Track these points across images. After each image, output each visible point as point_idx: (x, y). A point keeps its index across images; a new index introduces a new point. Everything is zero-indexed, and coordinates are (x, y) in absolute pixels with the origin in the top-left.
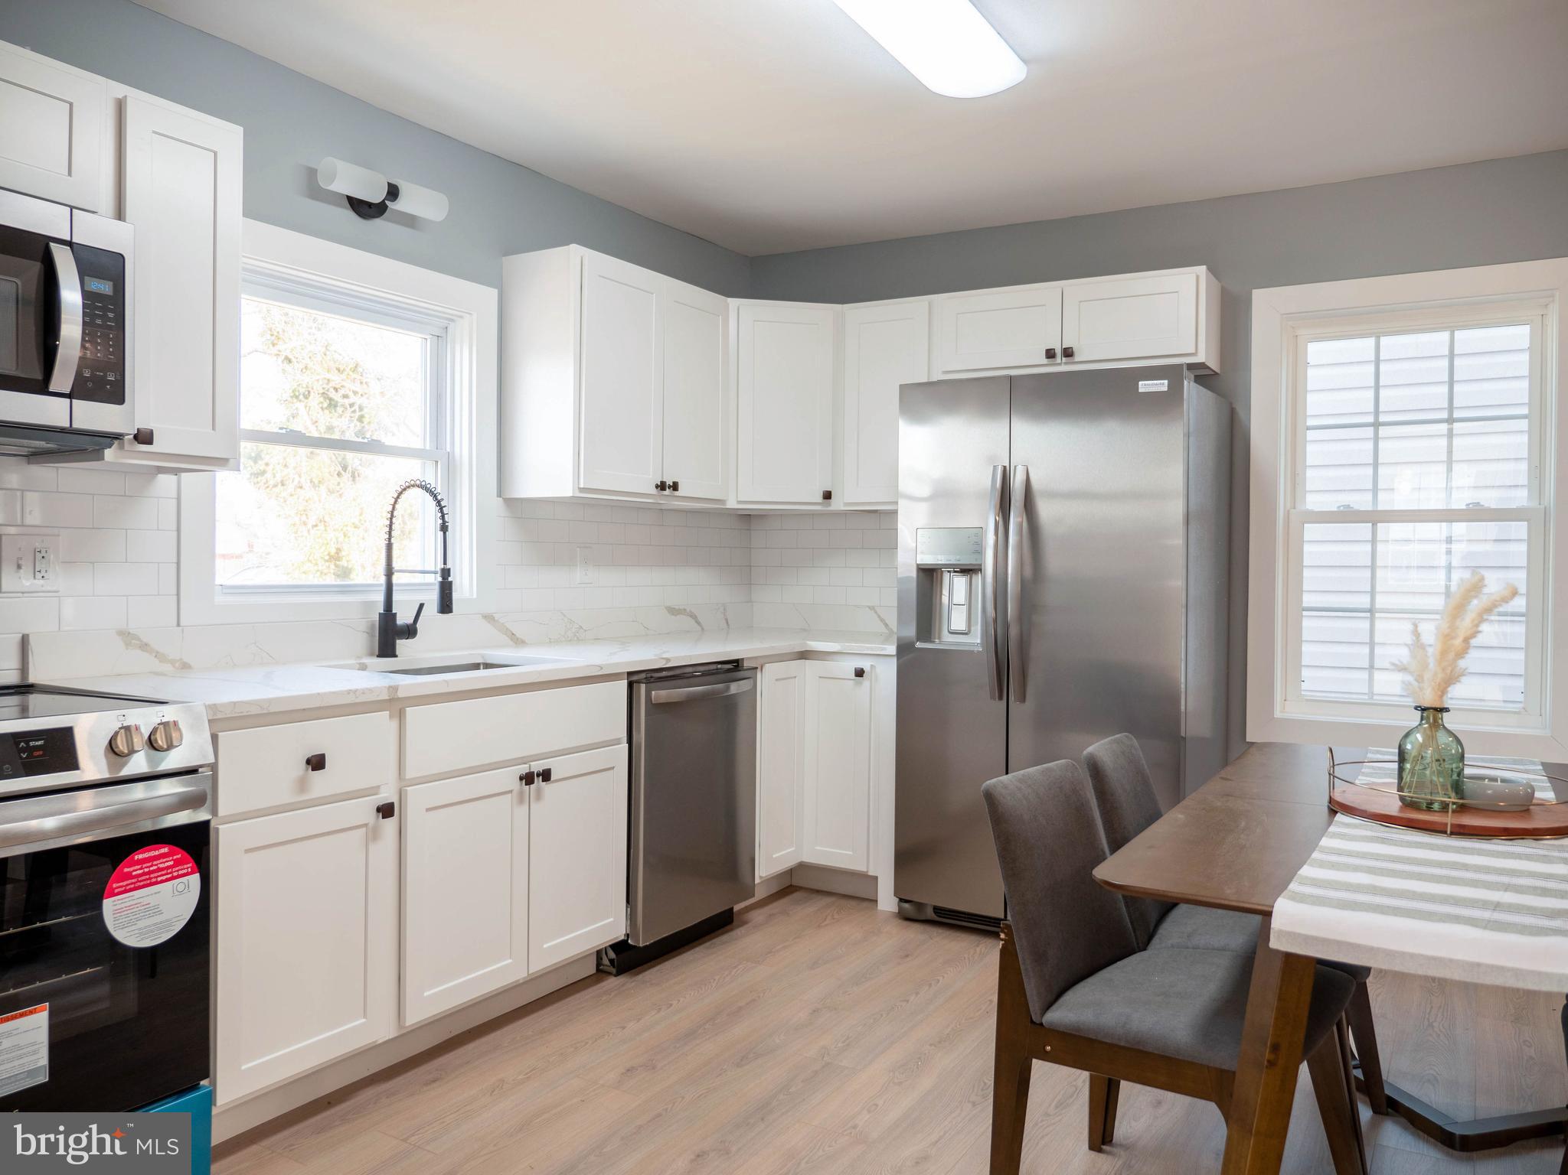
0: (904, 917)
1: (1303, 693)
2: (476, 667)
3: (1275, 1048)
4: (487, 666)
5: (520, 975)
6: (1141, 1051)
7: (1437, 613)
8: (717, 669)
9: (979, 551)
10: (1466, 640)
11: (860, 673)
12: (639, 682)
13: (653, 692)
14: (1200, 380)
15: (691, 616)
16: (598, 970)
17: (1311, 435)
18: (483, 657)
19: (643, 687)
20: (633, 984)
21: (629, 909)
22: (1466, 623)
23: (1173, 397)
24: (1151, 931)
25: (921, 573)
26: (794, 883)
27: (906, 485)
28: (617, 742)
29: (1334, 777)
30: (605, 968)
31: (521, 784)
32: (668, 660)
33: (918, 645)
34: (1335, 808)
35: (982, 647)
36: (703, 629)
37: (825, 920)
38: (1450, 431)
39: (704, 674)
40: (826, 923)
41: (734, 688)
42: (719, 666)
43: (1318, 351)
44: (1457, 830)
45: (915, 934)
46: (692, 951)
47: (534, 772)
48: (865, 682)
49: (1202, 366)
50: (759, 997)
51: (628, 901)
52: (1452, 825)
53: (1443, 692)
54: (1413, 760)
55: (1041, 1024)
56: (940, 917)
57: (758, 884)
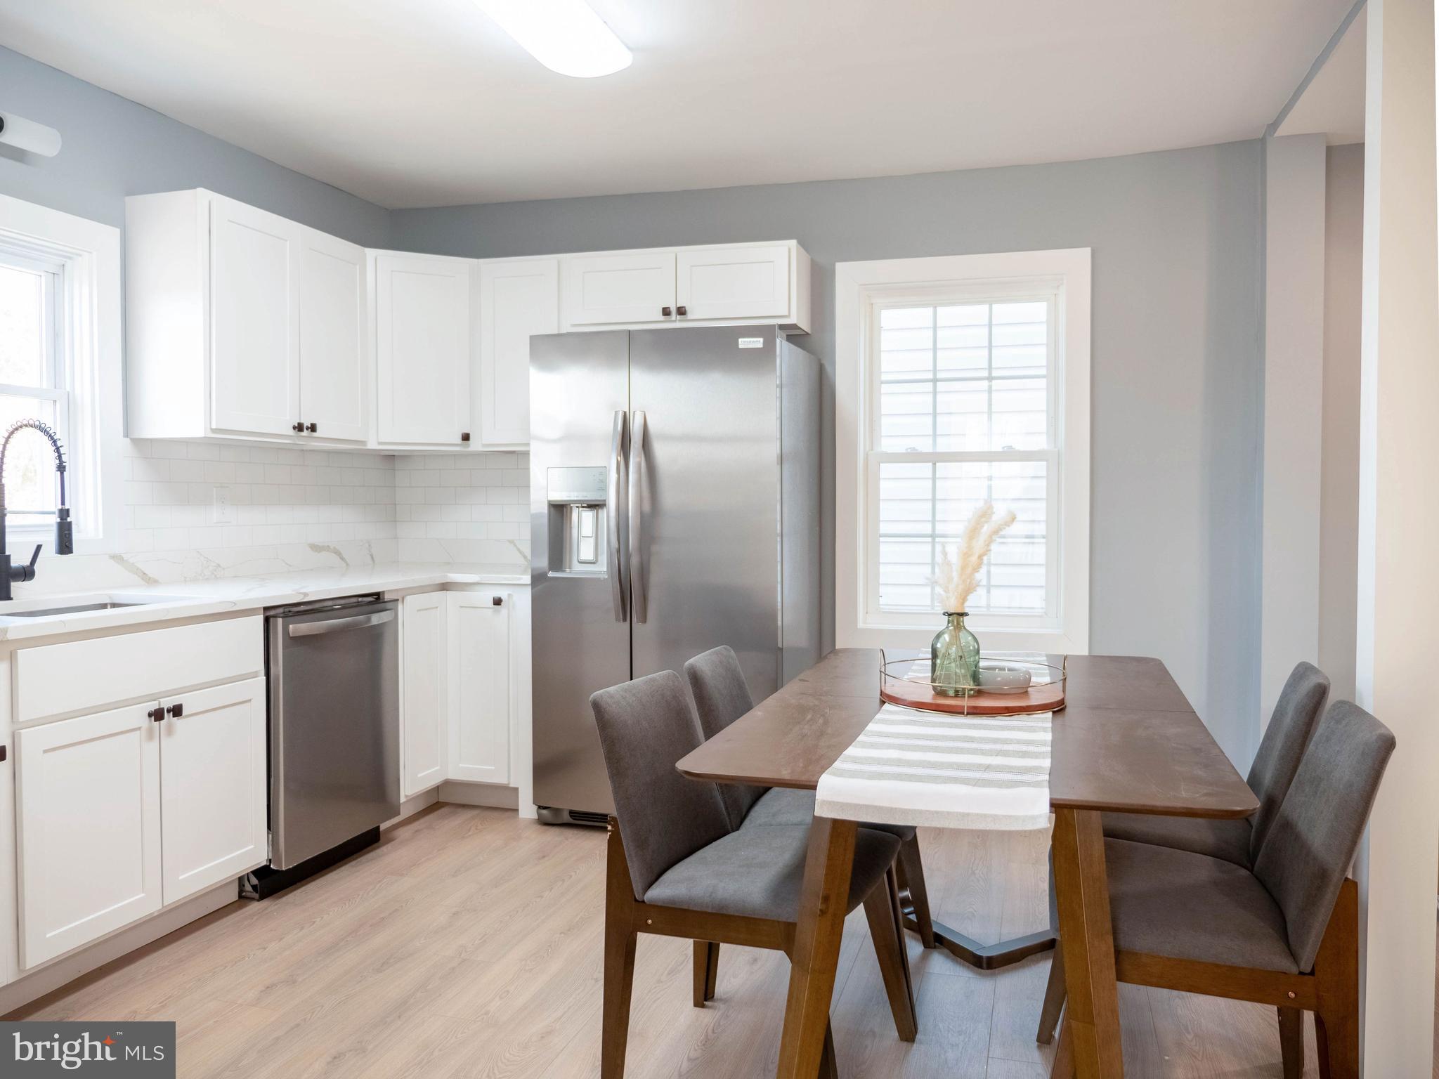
0: (544, 823)
1: (882, 607)
2: (104, 606)
3: (826, 899)
4: (114, 605)
5: (154, 907)
6: (723, 915)
7: (958, 537)
8: (358, 602)
9: (603, 488)
10: (980, 557)
11: (498, 602)
12: (275, 616)
13: (291, 626)
14: (790, 338)
15: (335, 553)
16: (240, 896)
17: (884, 388)
18: (110, 597)
19: (280, 621)
20: (276, 907)
21: (270, 836)
22: (979, 544)
23: (768, 352)
24: (744, 814)
25: (552, 509)
26: (441, 800)
27: (536, 427)
28: (255, 675)
29: (886, 674)
30: (248, 894)
31: (150, 721)
32: (306, 595)
33: (551, 574)
34: (886, 698)
35: (608, 574)
36: (347, 565)
37: (469, 830)
38: (990, 387)
39: (344, 607)
40: (470, 833)
41: (376, 619)
42: (360, 599)
43: (890, 318)
44: (971, 711)
45: (554, 835)
46: (338, 871)
47: (163, 709)
48: (503, 609)
49: (794, 327)
50: (402, 906)
51: (269, 828)
52: (968, 707)
53: (964, 600)
54: (943, 656)
55: (643, 902)
56: (574, 819)
57: (404, 802)
